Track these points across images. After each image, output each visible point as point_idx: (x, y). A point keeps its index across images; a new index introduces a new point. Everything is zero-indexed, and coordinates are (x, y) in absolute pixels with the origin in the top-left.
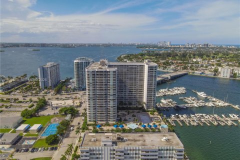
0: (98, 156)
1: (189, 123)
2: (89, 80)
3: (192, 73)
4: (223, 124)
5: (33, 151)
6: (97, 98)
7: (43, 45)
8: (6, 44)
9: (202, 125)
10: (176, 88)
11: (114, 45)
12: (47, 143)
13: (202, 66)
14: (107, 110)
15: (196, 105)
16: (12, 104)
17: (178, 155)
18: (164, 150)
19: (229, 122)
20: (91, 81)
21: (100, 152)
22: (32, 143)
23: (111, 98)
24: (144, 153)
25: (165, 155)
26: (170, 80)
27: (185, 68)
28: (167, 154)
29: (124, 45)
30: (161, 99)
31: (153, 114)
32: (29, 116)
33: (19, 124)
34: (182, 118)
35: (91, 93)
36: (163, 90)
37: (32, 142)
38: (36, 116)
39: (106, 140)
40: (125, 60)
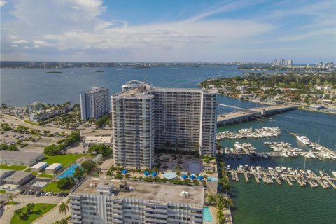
0: (92, 206)
1: (260, 179)
2: (115, 110)
3: (305, 106)
4: (313, 185)
5: (39, 195)
6: (126, 135)
7: (110, 65)
8: (67, 63)
9: (279, 182)
10: (266, 128)
11: (206, 64)
12: (58, 186)
13: (327, 97)
14: (139, 151)
15: (285, 155)
16: (42, 137)
17: (196, 217)
18: (177, 208)
19: (326, 183)
20: (118, 112)
21: (95, 202)
22: (42, 186)
23: (144, 135)
24: (150, 209)
25: (178, 215)
26: (263, 116)
27: (297, 99)
28: (180, 213)
29: (219, 65)
30: (235, 143)
31: (209, 162)
32: (53, 152)
33: (38, 161)
34: (253, 171)
35: (119, 128)
36: (244, 130)
37: (42, 184)
38: (61, 154)
39: (103, 186)
40: (211, 86)
